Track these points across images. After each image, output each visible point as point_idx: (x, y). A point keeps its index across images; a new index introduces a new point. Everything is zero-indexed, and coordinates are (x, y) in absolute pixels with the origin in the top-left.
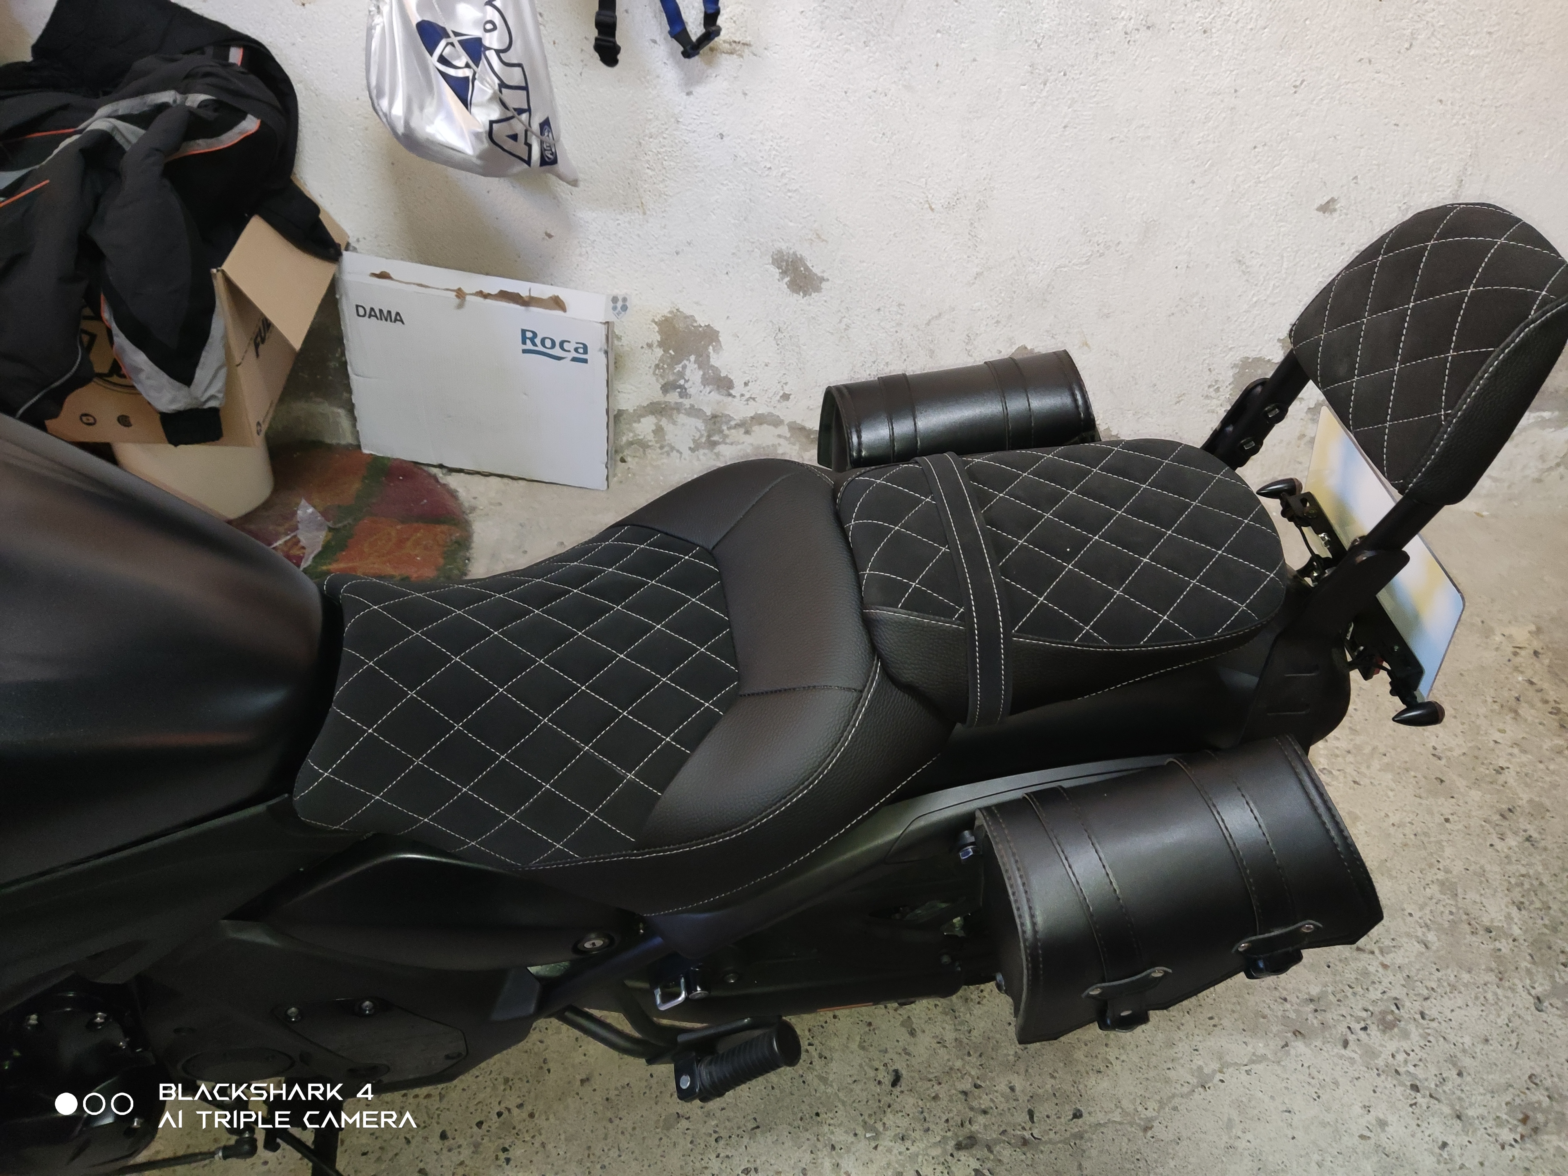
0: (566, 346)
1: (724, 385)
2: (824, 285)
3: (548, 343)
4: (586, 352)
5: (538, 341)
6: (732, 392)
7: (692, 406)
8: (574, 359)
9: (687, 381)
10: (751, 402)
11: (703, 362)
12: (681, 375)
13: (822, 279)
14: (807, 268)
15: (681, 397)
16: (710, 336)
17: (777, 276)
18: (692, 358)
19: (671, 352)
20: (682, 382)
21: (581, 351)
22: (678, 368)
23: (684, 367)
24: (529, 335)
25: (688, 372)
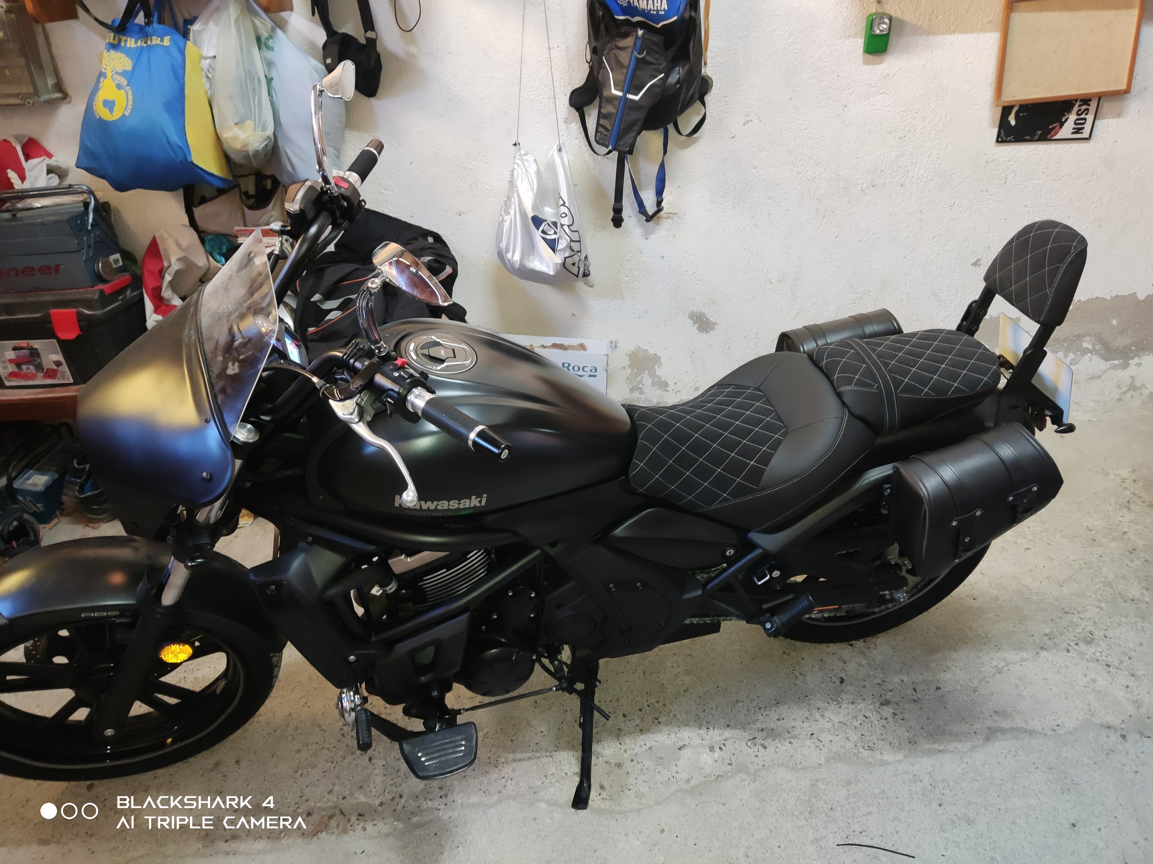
0: (585, 369)
1: (663, 385)
2: (716, 327)
3: (576, 369)
4: (596, 371)
5: (571, 368)
6: (668, 389)
7: (646, 398)
8: (590, 376)
9: (643, 385)
10: (678, 393)
11: (652, 375)
12: (640, 382)
13: (715, 324)
14: (707, 319)
15: (640, 394)
16: (656, 359)
17: (692, 324)
18: (647, 372)
19: (635, 370)
20: (641, 386)
21: (593, 371)
22: (639, 378)
23: (642, 378)
24: (566, 365)
25: (644, 380)
